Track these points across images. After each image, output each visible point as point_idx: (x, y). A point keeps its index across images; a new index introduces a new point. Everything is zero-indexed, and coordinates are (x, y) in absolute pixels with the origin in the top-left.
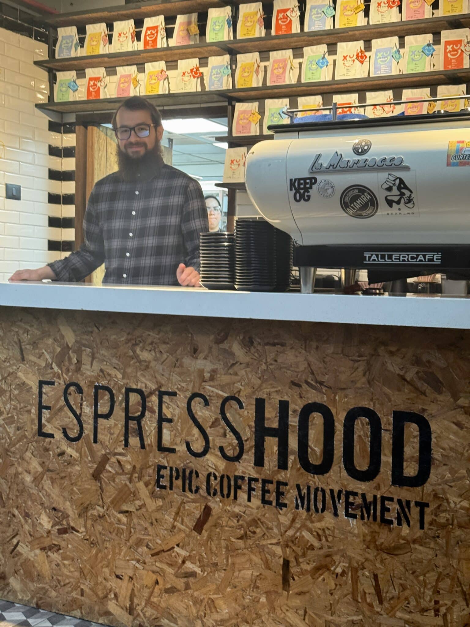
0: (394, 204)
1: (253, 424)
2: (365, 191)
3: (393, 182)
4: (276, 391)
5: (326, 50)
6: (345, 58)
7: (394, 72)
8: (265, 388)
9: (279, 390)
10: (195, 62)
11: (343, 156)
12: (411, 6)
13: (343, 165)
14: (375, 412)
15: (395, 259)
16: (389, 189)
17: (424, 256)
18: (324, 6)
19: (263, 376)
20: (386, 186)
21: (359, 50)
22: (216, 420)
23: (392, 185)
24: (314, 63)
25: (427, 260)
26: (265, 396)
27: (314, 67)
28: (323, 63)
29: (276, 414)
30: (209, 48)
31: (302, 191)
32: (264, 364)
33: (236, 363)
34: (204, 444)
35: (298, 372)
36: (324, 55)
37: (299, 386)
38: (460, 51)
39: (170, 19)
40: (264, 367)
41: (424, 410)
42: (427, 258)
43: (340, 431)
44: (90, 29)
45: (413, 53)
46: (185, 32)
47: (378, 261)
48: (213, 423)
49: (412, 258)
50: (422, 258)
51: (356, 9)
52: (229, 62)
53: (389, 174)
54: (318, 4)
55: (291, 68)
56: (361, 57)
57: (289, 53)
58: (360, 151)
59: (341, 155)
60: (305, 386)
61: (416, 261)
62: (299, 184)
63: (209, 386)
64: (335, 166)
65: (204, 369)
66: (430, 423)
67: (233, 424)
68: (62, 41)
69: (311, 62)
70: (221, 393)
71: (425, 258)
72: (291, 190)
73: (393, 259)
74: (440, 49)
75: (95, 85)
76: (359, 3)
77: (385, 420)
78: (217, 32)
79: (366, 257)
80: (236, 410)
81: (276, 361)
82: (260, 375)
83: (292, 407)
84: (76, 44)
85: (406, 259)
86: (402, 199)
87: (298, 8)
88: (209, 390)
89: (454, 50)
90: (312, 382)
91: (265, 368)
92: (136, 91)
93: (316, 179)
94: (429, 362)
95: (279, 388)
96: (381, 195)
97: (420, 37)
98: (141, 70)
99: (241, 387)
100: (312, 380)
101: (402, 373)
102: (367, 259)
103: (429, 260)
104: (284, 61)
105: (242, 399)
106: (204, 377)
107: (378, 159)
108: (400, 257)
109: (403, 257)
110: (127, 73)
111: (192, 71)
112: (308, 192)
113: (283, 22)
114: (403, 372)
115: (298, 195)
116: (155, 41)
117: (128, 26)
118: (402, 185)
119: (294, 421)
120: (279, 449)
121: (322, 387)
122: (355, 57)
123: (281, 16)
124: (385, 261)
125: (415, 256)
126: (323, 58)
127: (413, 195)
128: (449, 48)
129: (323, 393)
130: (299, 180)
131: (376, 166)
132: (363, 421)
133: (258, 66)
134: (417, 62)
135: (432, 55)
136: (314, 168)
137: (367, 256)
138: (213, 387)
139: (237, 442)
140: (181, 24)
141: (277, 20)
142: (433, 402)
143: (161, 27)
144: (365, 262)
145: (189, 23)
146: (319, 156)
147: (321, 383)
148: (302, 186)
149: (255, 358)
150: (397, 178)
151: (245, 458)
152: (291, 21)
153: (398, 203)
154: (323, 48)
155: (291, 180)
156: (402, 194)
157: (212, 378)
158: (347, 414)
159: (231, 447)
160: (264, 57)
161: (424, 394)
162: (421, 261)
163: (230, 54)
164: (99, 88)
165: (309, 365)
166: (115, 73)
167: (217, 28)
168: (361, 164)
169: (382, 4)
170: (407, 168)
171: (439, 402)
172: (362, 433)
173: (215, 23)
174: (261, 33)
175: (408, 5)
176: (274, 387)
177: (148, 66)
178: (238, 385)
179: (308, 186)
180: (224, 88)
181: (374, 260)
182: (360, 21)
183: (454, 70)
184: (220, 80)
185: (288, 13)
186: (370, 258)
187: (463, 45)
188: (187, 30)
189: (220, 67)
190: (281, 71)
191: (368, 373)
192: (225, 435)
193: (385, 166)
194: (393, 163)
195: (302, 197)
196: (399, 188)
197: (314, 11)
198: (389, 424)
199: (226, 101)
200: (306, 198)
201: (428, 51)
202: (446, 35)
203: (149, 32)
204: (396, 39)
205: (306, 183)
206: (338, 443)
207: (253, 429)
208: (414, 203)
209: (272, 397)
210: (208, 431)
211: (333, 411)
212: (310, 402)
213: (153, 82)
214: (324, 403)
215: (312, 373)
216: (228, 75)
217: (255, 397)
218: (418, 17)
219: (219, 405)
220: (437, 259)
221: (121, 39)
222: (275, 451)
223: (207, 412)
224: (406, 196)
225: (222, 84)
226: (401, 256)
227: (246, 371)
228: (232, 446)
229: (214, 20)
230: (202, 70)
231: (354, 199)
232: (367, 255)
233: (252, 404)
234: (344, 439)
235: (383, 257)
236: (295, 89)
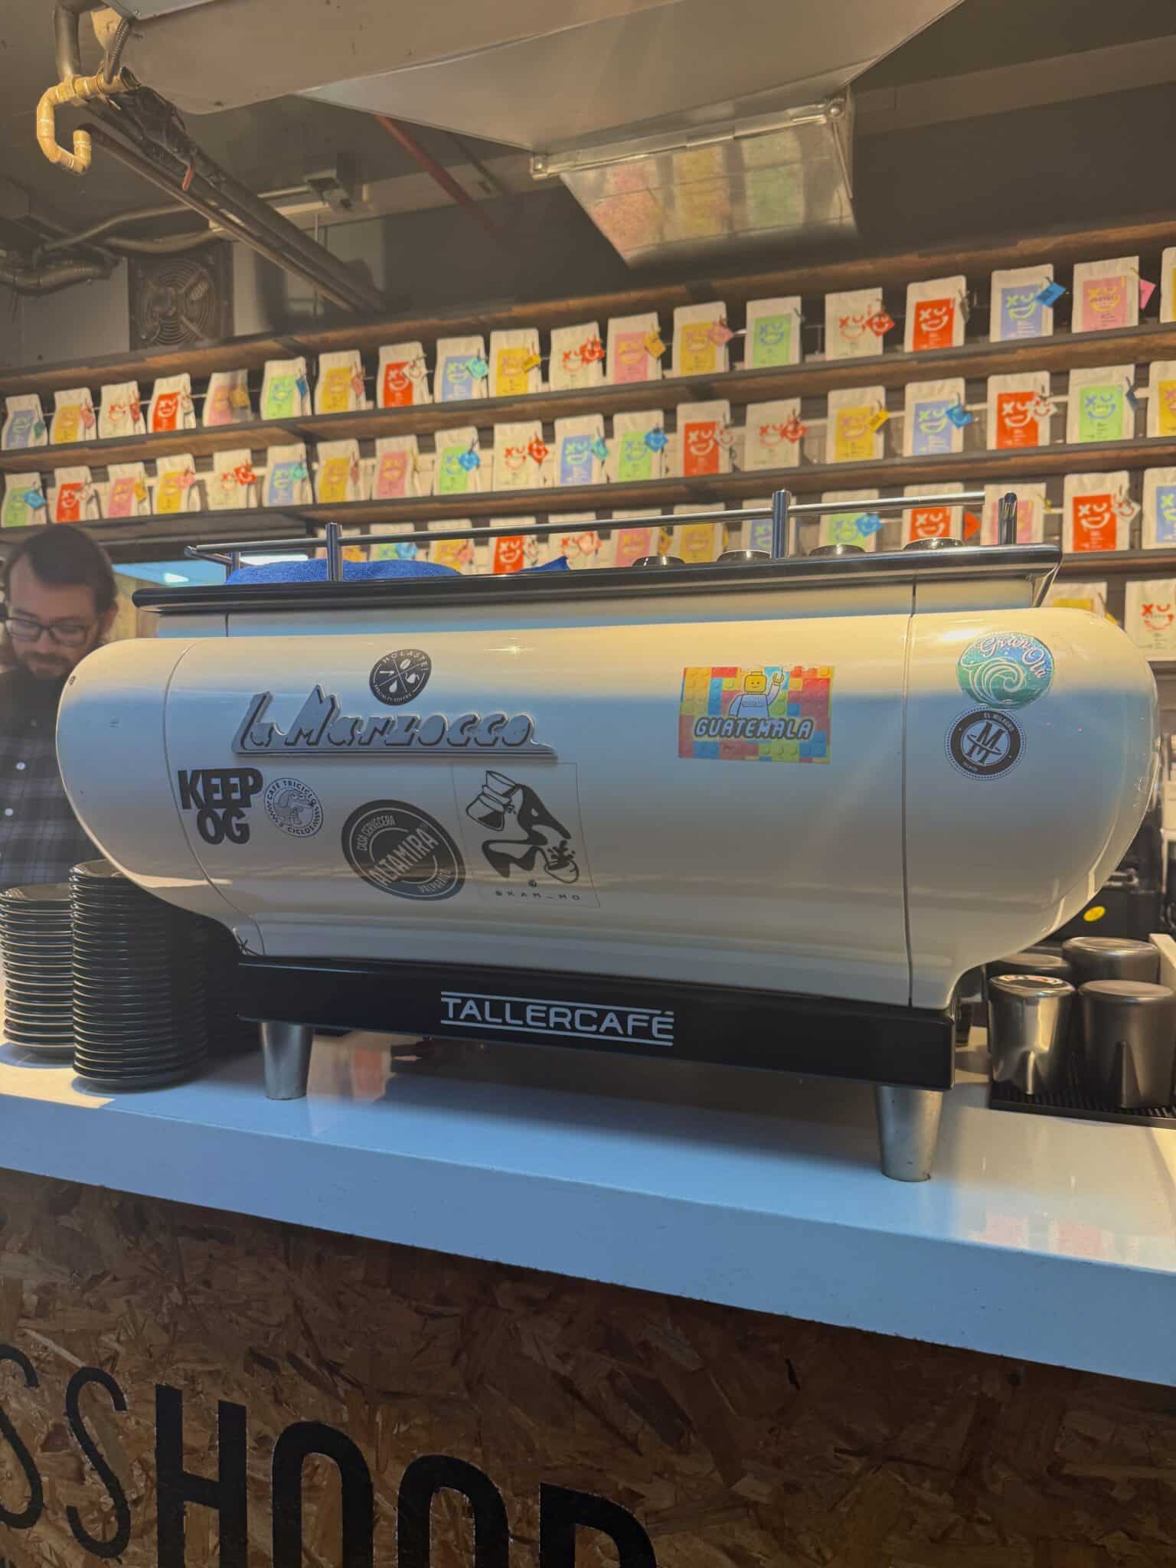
0: (513, 867)
1: (152, 1458)
2: (418, 824)
3: (505, 801)
4: (210, 1373)
5: (476, 437)
6: (509, 452)
7: (597, 478)
8: (182, 1360)
9: (218, 1372)
10: (243, 456)
11: (338, 705)
12: (624, 359)
13: (340, 734)
14: (486, 1480)
15: (534, 1019)
16: (494, 820)
17: (622, 1018)
18: (469, 358)
19: (176, 1324)
20: (483, 811)
21: (534, 439)
22: (58, 1429)
23: (500, 809)
24: (455, 460)
25: (630, 1031)
26: (182, 1382)
27: (456, 467)
28: (470, 461)
29: (212, 1440)
30: (266, 430)
31: (220, 812)
32: (176, 1289)
33: (105, 1274)
34: (28, 1493)
35: (269, 1326)
36: (473, 445)
37: (271, 1366)
38: (711, 443)
39: (200, 384)
40: (176, 1296)
41: (635, 1497)
42: (630, 1023)
43: (390, 1520)
44: (62, 398)
45: (630, 445)
46: (225, 403)
47: (484, 1021)
48: (49, 1437)
49: (586, 1020)
50: (616, 1025)
51: (526, 363)
52: (304, 457)
53: (489, 772)
54: (457, 354)
55: (415, 469)
56: (537, 452)
57: (409, 442)
58: (393, 688)
59: (332, 700)
60: (287, 1369)
61: (597, 1032)
62: (209, 789)
63: (38, 1331)
64: (313, 739)
65: (21, 1281)
66: (652, 1541)
67: (101, 1449)
68: (13, 421)
69: (449, 460)
70: (65, 1354)
71: (624, 1025)
72: (186, 805)
73: (529, 1021)
74: (676, 440)
75: (71, 497)
76: (531, 353)
77: (518, 1507)
78: (280, 403)
79: (447, 1004)
80: (106, 1409)
81: (207, 1284)
82: (167, 1320)
83: (254, 1426)
84: (38, 425)
85: (566, 1021)
86: (539, 854)
87: (423, 361)
88: (37, 1343)
89: (700, 440)
90: (309, 1363)
91: (180, 1302)
92: (144, 509)
93: (258, 776)
94: (645, 1345)
95: (219, 1366)
96: (468, 837)
97: (640, 417)
98: (151, 470)
99: (116, 1345)
100: (308, 1356)
101: (566, 1370)
102: (451, 1015)
103: (638, 1032)
104: (402, 456)
105: (120, 1382)
106: (22, 1304)
107: (450, 718)
108: (547, 1012)
109: (557, 1014)
110: (127, 476)
111: (237, 471)
112: (241, 815)
113: (397, 386)
114: (569, 1368)
115: (209, 823)
116: (172, 419)
117: (124, 393)
118: (533, 811)
119: (260, 1468)
120: (221, 1543)
121: (337, 1379)
122: (527, 451)
123: (393, 374)
124: (505, 1023)
125: (594, 1014)
126: (471, 452)
127: (571, 845)
128: (693, 436)
129: (337, 1397)
130: (208, 774)
131: (443, 744)
132: (455, 1502)
133: (356, 465)
134: (636, 462)
135: (663, 450)
136: (248, 740)
137: (451, 1002)
138: (46, 1334)
139: (111, 1502)
140: (219, 389)
141: (387, 382)
142: (660, 1475)
143: (183, 394)
144: (443, 1022)
145: (233, 387)
146: (263, 701)
147: (334, 1368)
148: (218, 796)
149: (152, 1268)
150: (517, 787)
151: (135, 1553)
152: (410, 385)
153: (527, 863)
154: (470, 434)
155: (182, 774)
156: (536, 840)
157: (43, 1311)
158: (409, 1470)
159: (96, 1514)
160: (367, 449)
161: (632, 1444)
162: (611, 1031)
163: (306, 442)
164: (78, 502)
165: (298, 1309)
166: (105, 478)
167: (282, 395)
168: (397, 735)
169: (572, 356)
170: (545, 756)
171: (678, 1478)
172: (451, 1535)
173: (276, 387)
174: (358, 403)
175: (618, 355)
176: (204, 1361)
177: (164, 464)
178: (109, 1339)
179: (236, 796)
180: (296, 501)
181: (470, 1018)
182: (533, 384)
183: (704, 476)
184: (288, 488)
185: (406, 370)
186: (458, 1008)
187: (717, 432)
188: (228, 399)
189: (287, 465)
190: (396, 473)
191: (464, 1357)
192: (80, 1478)
193: (472, 745)
194: (500, 734)
195: (223, 830)
196: (524, 820)
197: (452, 367)
198: (530, 1523)
199: (300, 527)
200: (238, 833)
201: (655, 440)
202: (688, 413)
203: (163, 404)
204: (597, 420)
205: (228, 789)
206: (384, 1554)
207: (153, 1474)
208: (576, 869)
209: (199, 1388)
210: (39, 1457)
211: (370, 1457)
212: (303, 1419)
213: (172, 491)
214: (342, 1430)
215: (308, 1333)
216: (303, 480)
217: (155, 1381)
218: (637, 378)
219: (62, 1388)
220: (660, 1031)
221: (115, 416)
222: (211, 1546)
223: (34, 1405)
224: (550, 846)
225: (291, 496)
226: (553, 1011)
227: (128, 1301)
228: (100, 1510)
229: (275, 382)
230: (258, 471)
231: (386, 845)
232: (450, 999)
233: (148, 1402)
234: (400, 1544)
235: (497, 1010)
236: (421, 506)
